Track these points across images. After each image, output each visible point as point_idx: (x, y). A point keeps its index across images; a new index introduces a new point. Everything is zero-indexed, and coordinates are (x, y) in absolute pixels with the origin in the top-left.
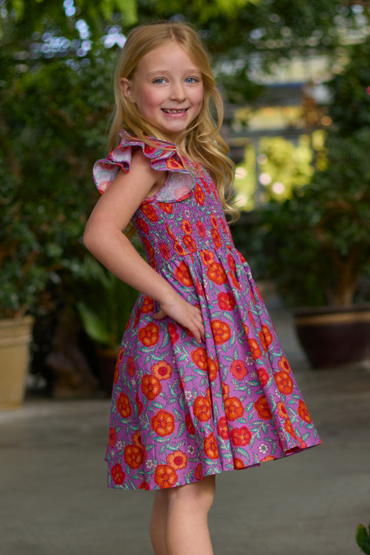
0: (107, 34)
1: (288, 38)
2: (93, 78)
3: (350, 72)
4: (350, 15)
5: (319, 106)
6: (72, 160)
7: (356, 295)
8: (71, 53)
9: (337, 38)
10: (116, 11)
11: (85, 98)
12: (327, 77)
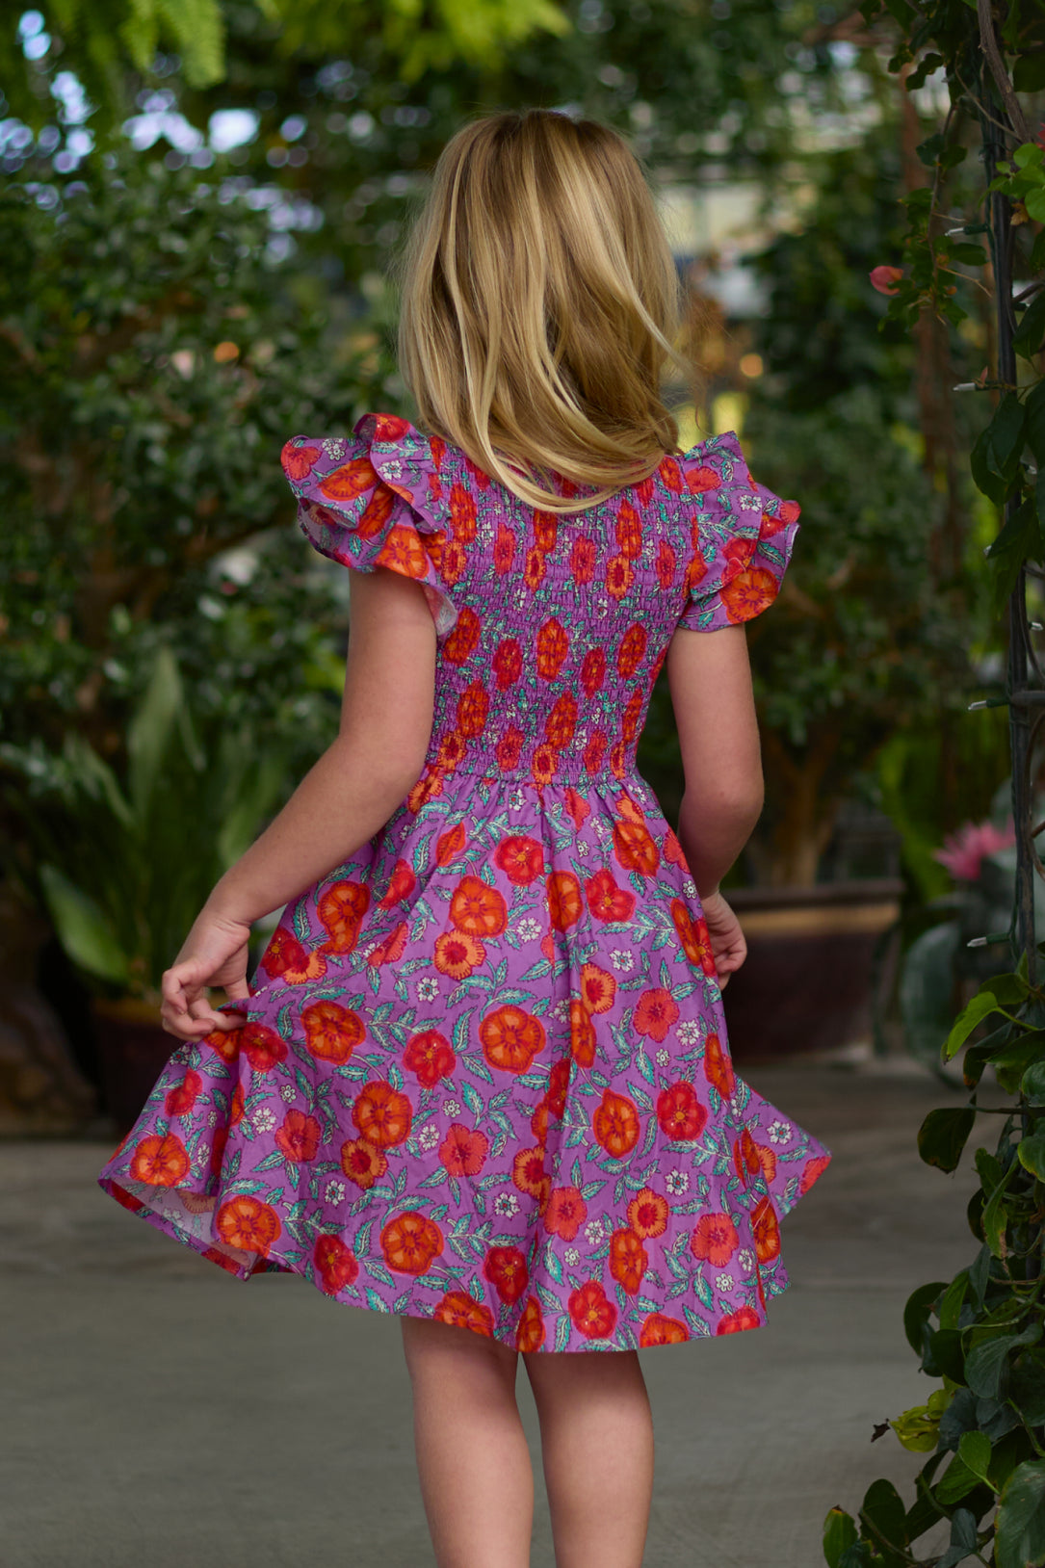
0: (139, 112)
1: (647, 132)
2: (99, 232)
3: (818, 229)
4: (824, 69)
5: (733, 324)
6: (35, 463)
7: (829, 856)
8: (36, 162)
9: (785, 132)
10: (167, 46)
11: (74, 289)
12: (754, 243)
